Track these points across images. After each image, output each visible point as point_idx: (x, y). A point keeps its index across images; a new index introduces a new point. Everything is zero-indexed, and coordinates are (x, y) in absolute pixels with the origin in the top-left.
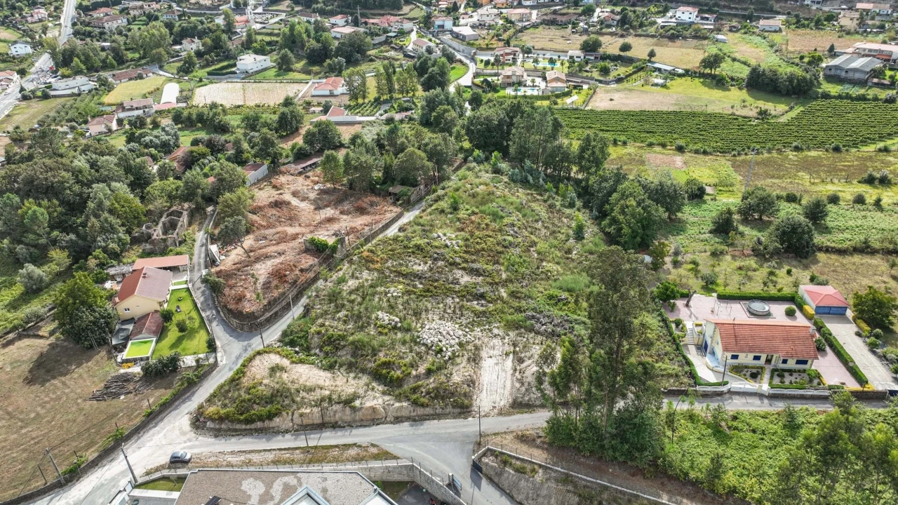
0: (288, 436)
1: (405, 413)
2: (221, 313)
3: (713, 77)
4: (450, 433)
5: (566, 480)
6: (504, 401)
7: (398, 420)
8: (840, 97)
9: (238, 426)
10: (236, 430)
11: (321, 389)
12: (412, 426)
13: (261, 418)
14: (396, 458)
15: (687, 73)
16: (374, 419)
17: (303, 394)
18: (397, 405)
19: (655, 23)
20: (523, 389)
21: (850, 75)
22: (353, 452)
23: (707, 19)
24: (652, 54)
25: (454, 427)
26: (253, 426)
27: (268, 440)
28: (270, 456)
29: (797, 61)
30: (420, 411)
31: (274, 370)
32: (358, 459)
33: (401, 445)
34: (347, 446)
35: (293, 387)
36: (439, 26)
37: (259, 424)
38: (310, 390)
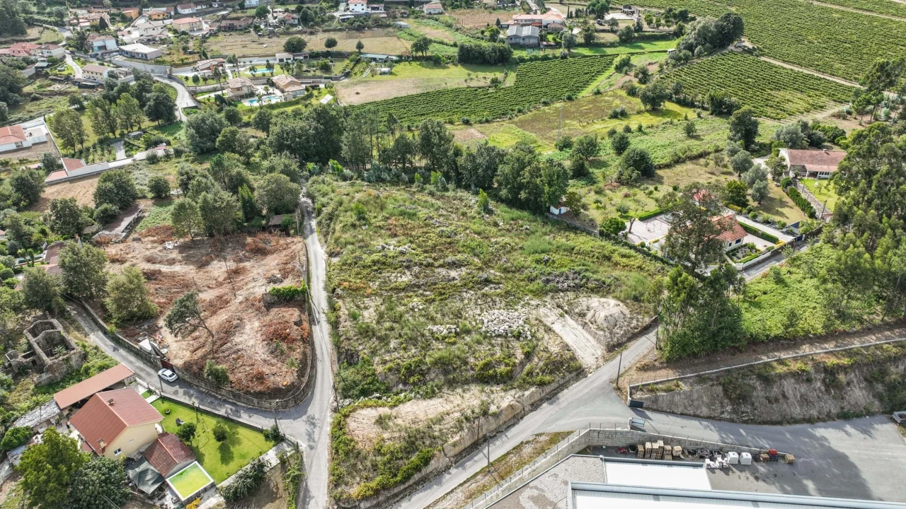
0: (453, 471)
1: (537, 397)
2: (238, 403)
3: (428, 59)
4: (588, 393)
5: (701, 380)
6: (600, 351)
7: (535, 406)
8: (531, 60)
9: (396, 490)
10: (396, 495)
11: (448, 414)
12: (551, 404)
13: (417, 469)
14: (569, 433)
15: (401, 59)
16: (516, 416)
17: (437, 427)
18: (527, 393)
19: (333, 18)
20: (607, 334)
21: (527, 41)
22: (528, 450)
23: (378, 9)
24: (360, 46)
25: (586, 387)
26: (411, 482)
27: (439, 483)
28: (460, 495)
29: (480, 35)
30: (548, 389)
31: (381, 421)
32: (541, 451)
33: (562, 422)
34: (518, 448)
35: (421, 426)
36: (100, 48)
37: (417, 476)
38: (440, 420)
